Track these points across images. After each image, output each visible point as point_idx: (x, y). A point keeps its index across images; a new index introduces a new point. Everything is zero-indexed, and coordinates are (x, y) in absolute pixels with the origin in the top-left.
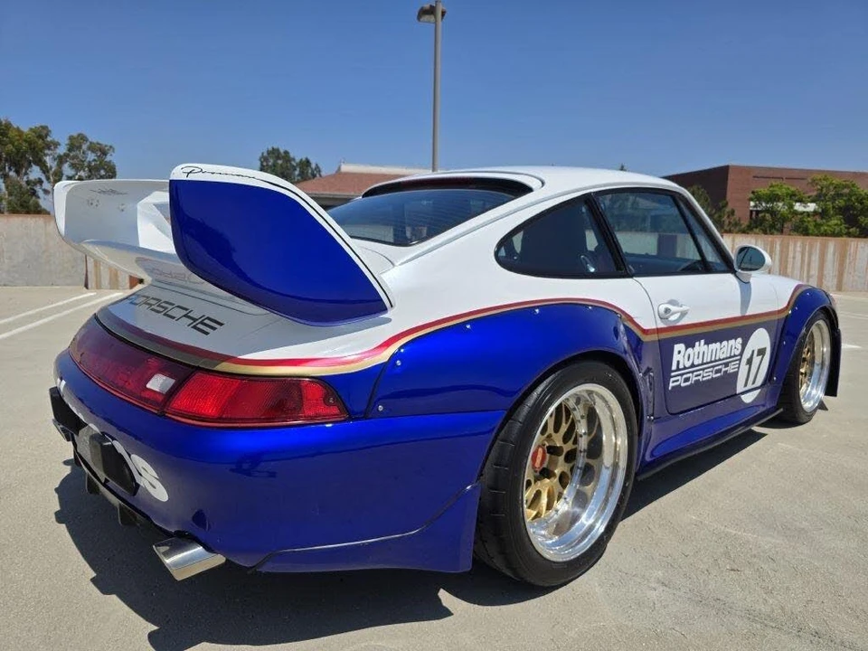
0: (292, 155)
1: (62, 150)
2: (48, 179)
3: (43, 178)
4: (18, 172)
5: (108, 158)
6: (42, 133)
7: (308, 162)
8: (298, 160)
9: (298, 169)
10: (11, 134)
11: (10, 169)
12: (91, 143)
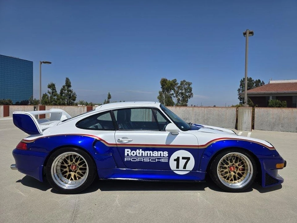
0: (253, 79)
1: (179, 85)
2: (175, 93)
3: (174, 93)
4: (168, 92)
5: (191, 86)
6: (175, 81)
7: (259, 81)
8: (255, 81)
9: (255, 84)
10: (167, 82)
11: (166, 92)
12: (186, 82)
